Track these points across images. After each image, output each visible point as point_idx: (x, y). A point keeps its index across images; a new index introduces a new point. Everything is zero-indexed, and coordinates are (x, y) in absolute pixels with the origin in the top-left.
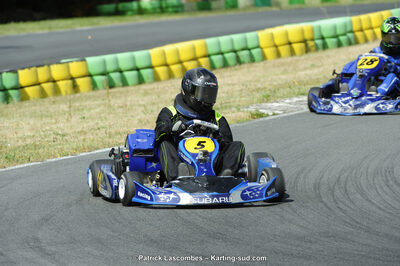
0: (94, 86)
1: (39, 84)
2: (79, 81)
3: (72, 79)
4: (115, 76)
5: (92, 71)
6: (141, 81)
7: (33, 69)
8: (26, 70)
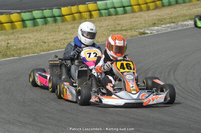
0: (101, 15)
1: (72, 14)
2: (93, 13)
3: (90, 11)
4: (112, 10)
5: (100, 8)
6: (125, 12)
7: (69, 7)
8: (66, 8)
